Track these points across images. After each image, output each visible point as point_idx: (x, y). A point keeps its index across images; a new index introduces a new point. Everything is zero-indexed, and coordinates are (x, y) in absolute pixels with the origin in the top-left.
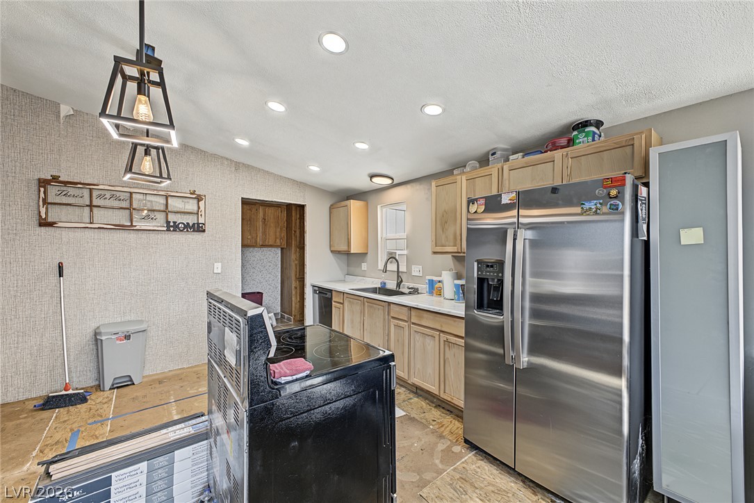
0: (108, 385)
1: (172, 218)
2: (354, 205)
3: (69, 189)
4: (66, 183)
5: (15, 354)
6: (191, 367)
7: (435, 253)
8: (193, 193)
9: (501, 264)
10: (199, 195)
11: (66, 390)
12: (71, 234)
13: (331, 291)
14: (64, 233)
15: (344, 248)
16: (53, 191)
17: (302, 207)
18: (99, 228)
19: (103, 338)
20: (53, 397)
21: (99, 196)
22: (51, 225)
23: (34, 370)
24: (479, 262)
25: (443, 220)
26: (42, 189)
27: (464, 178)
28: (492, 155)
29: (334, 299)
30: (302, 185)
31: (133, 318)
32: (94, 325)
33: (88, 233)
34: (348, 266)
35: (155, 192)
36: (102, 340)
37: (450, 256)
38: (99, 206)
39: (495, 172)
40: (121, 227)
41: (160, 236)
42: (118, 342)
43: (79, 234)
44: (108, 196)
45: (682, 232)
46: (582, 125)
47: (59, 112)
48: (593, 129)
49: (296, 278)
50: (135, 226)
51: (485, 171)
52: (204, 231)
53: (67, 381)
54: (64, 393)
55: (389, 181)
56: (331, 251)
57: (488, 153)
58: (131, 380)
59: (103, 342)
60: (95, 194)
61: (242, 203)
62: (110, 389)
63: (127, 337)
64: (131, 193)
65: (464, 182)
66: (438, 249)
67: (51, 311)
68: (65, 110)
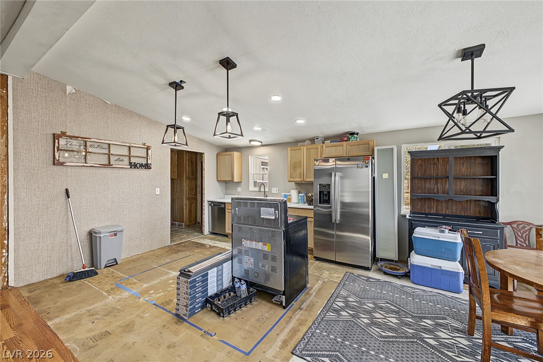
0: (103, 266)
1: (133, 160)
2: (236, 154)
3: (72, 141)
4: (71, 137)
5: (38, 249)
6: (143, 253)
7: (289, 181)
8: (144, 144)
9: (329, 185)
10: (148, 147)
11: (84, 268)
12: (74, 170)
13: (224, 203)
14: (69, 169)
15: (228, 178)
16: (63, 142)
17: (202, 154)
18: (91, 166)
19: (102, 235)
20: (78, 273)
21: (91, 146)
22: (62, 164)
23: (49, 260)
24: (320, 185)
25: (295, 166)
26: (57, 141)
27: (305, 148)
28: (317, 139)
29: (227, 208)
30: (202, 141)
31: (109, 224)
32: (88, 229)
33: (84, 169)
34: (226, 189)
35: (124, 144)
36: (100, 237)
37: (294, 183)
38: (91, 152)
39: (319, 147)
40: (104, 166)
41: (125, 171)
42: (110, 238)
43: (77, 170)
44: (96, 146)
45: (383, 175)
46: (352, 134)
47: (66, 90)
48: (356, 136)
49: (186, 198)
50: (112, 165)
51: (313, 146)
52: (151, 168)
53: (84, 263)
54: (83, 270)
55: (260, 144)
56: (218, 181)
57: (314, 137)
58: (116, 261)
59: (102, 238)
60: (88, 144)
61: (171, 151)
62: (105, 268)
63: (115, 235)
64: (109, 144)
65: (305, 150)
66: (292, 180)
67: (60, 220)
68: (69, 89)
